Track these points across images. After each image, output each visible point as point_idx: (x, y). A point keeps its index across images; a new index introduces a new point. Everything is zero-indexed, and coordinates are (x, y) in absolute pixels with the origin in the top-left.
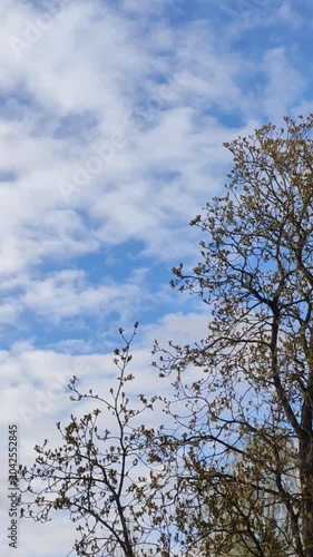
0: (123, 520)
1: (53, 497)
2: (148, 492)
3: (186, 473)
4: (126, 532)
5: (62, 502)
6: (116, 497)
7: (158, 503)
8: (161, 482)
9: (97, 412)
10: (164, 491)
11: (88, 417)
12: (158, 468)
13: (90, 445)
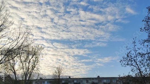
0: (138, 66)
1: (126, 64)
3: (148, 58)
4: (139, 68)
5: (128, 64)
6: (136, 63)
7: (143, 63)
8: (143, 60)
9: (131, 51)
10: (144, 61)
11: (130, 52)
12: (142, 58)
13: (131, 56)
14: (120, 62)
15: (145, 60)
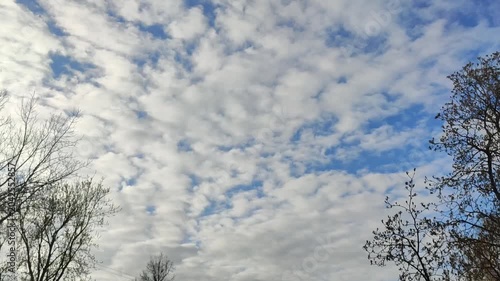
0: (423, 265)
1: (386, 254)
2: (433, 250)
3: (452, 240)
4: (425, 270)
5: (390, 257)
6: (417, 253)
7: (440, 255)
8: (439, 244)
9: (400, 213)
10: (442, 249)
11: (397, 216)
12: (436, 238)
13: (399, 229)
14: (365, 247)
15: (445, 245)
